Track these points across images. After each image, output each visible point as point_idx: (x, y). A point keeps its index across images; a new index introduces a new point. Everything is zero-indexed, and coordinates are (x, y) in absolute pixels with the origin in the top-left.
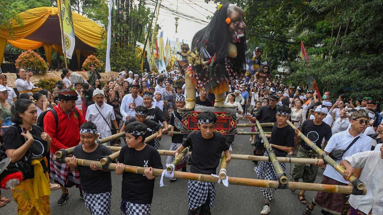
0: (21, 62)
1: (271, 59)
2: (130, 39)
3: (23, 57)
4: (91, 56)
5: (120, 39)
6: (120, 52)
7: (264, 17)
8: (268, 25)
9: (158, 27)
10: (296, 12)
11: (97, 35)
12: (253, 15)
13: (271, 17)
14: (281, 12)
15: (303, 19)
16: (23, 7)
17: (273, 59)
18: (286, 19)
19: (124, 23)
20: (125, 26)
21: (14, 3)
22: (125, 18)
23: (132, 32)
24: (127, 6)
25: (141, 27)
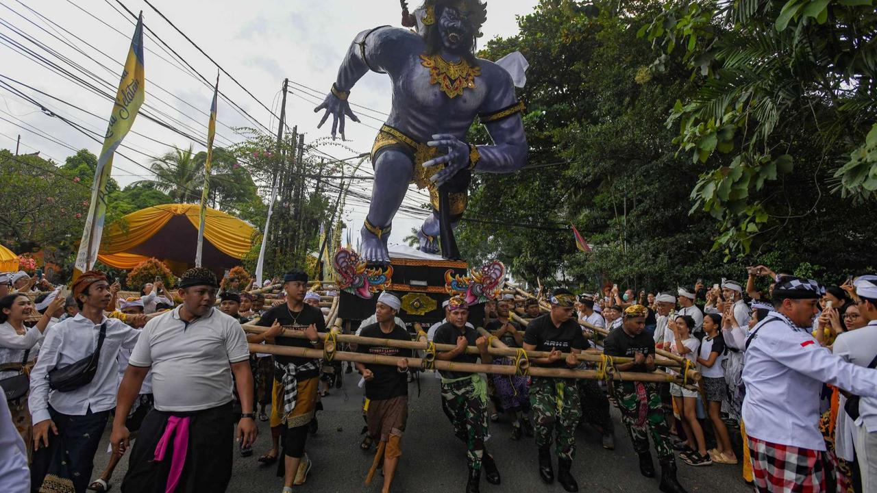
0: (136, 276)
1: (538, 260)
2: (298, 242)
3: (141, 267)
4: (236, 268)
5: (282, 242)
6: (281, 262)
7: (514, 197)
8: (523, 208)
9: (342, 226)
10: (562, 187)
11: (243, 239)
12: (495, 196)
13: (525, 196)
14: (539, 188)
15: (576, 196)
16: (129, 207)
17: (540, 259)
18: (549, 197)
19: (291, 218)
20: (293, 223)
21: (115, 202)
22: (292, 212)
23: (301, 231)
24: (297, 195)
25: (316, 224)
